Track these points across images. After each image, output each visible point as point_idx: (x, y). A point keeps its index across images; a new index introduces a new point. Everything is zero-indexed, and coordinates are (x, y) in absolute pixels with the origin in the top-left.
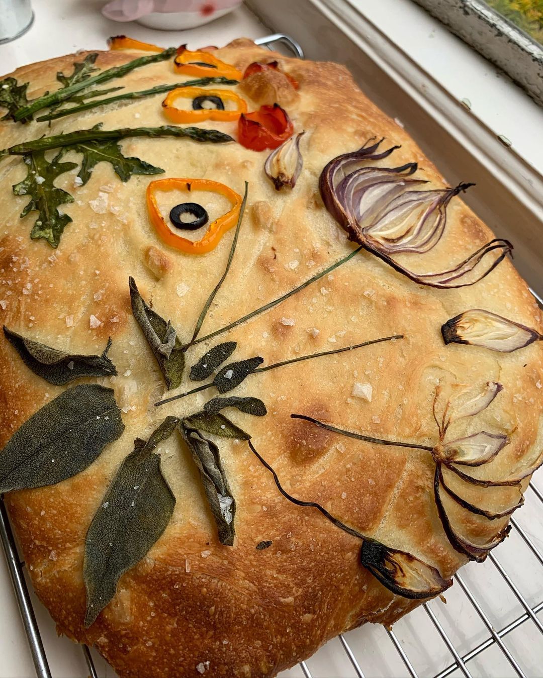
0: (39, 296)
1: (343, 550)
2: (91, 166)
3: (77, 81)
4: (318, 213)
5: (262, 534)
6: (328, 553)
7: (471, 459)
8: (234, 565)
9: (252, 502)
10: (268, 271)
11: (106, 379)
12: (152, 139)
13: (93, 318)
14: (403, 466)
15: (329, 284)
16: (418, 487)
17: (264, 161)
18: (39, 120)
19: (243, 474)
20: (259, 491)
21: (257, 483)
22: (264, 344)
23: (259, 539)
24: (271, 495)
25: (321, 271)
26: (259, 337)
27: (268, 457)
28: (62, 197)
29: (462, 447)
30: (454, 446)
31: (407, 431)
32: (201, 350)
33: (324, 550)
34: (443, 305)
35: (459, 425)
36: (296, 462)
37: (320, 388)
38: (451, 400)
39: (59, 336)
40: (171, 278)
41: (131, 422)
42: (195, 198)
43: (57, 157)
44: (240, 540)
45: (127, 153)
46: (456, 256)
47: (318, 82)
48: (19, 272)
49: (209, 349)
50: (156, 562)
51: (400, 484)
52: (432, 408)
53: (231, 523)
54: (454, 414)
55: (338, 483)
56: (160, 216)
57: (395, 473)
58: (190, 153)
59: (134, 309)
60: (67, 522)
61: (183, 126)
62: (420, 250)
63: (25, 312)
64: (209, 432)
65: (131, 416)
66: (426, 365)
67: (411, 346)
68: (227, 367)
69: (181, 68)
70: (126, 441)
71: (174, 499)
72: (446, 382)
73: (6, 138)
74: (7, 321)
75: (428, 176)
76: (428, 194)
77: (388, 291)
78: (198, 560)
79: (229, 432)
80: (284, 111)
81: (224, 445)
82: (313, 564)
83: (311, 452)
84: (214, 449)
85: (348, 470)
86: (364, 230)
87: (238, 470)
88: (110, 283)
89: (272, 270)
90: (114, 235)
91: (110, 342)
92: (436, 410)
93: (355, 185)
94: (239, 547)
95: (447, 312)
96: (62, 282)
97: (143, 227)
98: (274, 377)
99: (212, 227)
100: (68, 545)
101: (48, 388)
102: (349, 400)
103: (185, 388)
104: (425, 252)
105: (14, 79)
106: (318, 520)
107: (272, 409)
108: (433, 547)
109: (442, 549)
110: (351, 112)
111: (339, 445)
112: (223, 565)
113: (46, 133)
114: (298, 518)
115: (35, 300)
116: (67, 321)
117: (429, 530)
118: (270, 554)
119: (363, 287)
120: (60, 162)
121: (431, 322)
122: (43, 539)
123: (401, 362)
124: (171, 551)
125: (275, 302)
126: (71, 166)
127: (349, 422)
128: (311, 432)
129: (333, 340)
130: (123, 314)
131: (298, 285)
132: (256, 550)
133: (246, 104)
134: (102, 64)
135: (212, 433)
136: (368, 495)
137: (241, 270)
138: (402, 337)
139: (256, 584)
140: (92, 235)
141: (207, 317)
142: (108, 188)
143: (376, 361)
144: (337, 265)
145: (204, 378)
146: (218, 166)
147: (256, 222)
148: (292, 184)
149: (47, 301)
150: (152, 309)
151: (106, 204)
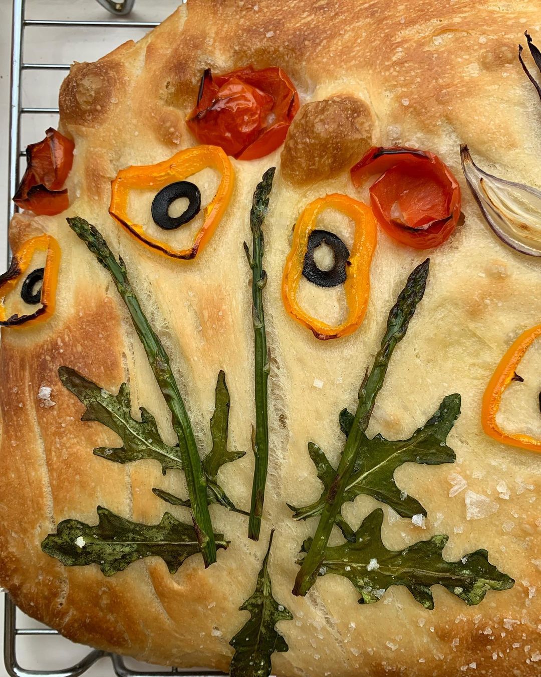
151: (488, 500)
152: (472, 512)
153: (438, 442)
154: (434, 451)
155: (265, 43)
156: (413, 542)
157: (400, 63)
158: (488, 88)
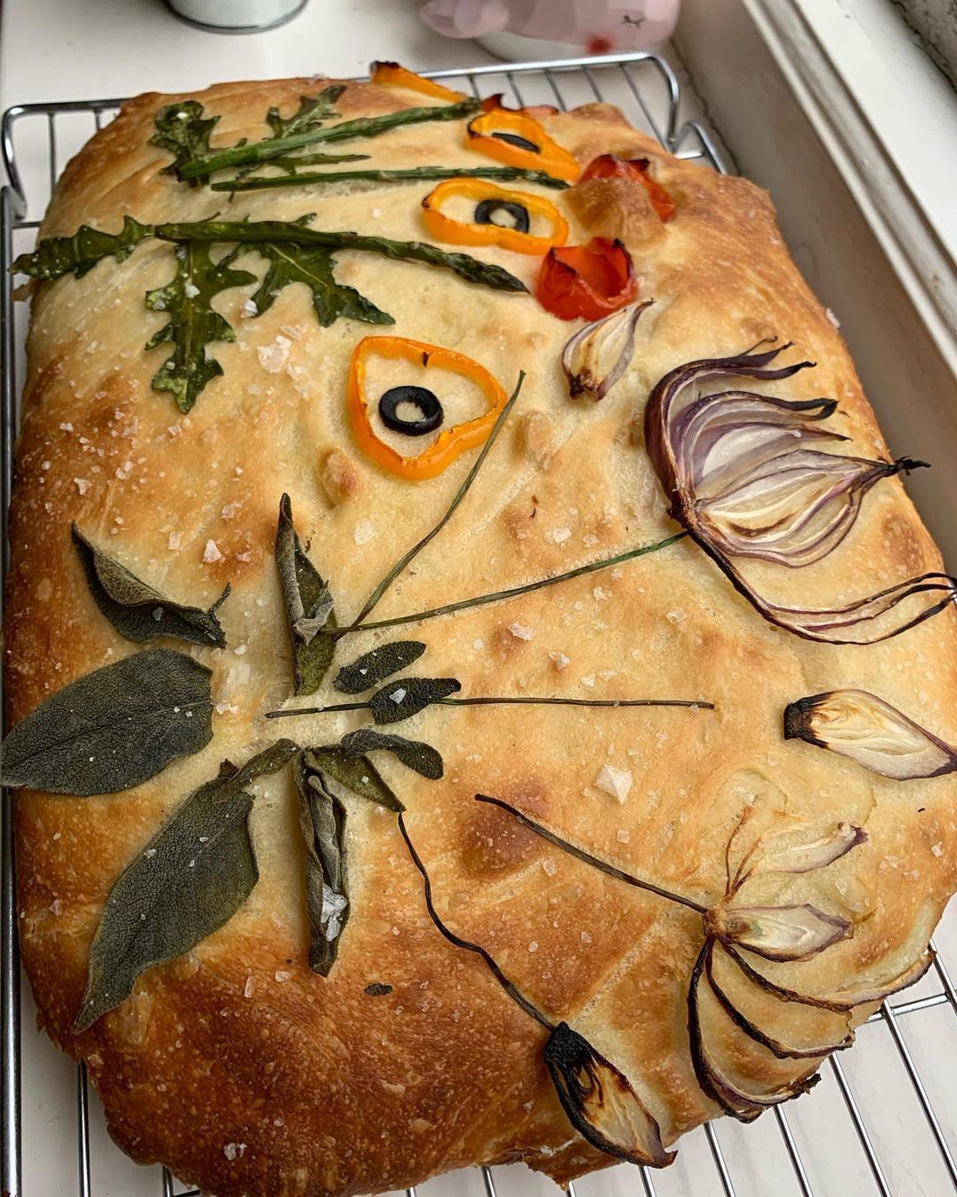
0: (139, 487)
1: (507, 1033)
2: (279, 287)
3: (298, 131)
4: (630, 455)
5: (381, 972)
6: (480, 1033)
7: (773, 946)
8: (322, 1007)
9: (378, 914)
10: (515, 535)
11: (206, 650)
12: (389, 260)
13: (211, 546)
14: (648, 927)
15: (612, 584)
16: (663, 969)
17: (567, 340)
18: (216, 187)
19: (376, 865)
20: (395, 901)
21: (394, 887)
22: (471, 658)
23: (374, 977)
24: (411, 912)
25: (605, 558)
26: (466, 646)
27: (425, 849)
28: (217, 328)
29: (761, 923)
30: (746, 917)
31: (672, 869)
32: (366, 643)
33: (477, 1025)
34: (803, 668)
35: (767, 883)
36: (469, 871)
37: (544, 759)
38: (765, 836)
39: (153, 561)
40: (351, 509)
41: (225, 731)
42: (430, 381)
43: (228, 257)
44: (342, 970)
45: (342, 277)
46: (853, 585)
47: (708, 213)
48: (120, 439)
49: (378, 645)
50: (203, 965)
51: (634, 955)
52: (726, 841)
53: (334, 940)
54: (763, 862)
55: (529, 925)
56: (363, 399)
57: (630, 933)
58: (446, 298)
59: (278, 549)
60: (88, 861)
61: (446, 248)
62: (793, 561)
63: (112, 506)
64: (340, 781)
65: (228, 721)
66: (738, 766)
67: (723, 727)
68: (399, 682)
69: (476, 141)
70: (209, 760)
71: (256, 875)
72: (766, 804)
73: (160, 206)
74: (81, 515)
75: (851, 428)
76: (840, 461)
77: (711, 621)
78: (268, 983)
79: (373, 791)
80: (628, 257)
81: (358, 811)
82: (451, 1042)
83: (497, 862)
84: (340, 813)
85: (551, 907)
86: (700, 503)
87: (370, 856)
88: (253, 494)
89: (521, 536)
90: (283, 414)
91: (227, 591)
92: (733, 848)
93: (709, 420)
94: (340, 982)
95: (806, 681)
96: (180, 473)
97: (332, 412)
98: (472, 720)
99: (444, 438)
100: (82, 897)
101: (115, 641)
102: (587, 792)
103: (322, 699)
104: (800, 567)
105: (201, 106)
106: (479, 975)
107: (454, 771)
108: (664, 1074)
109: (678, 1082)
110: (749, 283)
111: (549, 862)
112: (305, 1001)
113: (222, 212)
114: (447, 962)
115: (130, 491)
116: (172, 539)
117: (665, 1044)
118: (384, 1007)
119: (669, 604)
120: (232, 267)
121: (771, 693)
122: (48, 876)
123: (695, 748)
124: (230, 956)
125: (511, 593)
126: (245, 278)
127: (576, 828)
128: (505, 828)
129: (589, 682)
130: (260, 551)
131: (559, 572)
132: (364, 995)
133: (567, 229)
134: (346, 107)
135: (346, 785)
136: (574, 957)
137: (470, 523)
138: (712, 707)
139: (351, 1047)
140: (248, 405)
141: (392, 590)
142: (295, 332)
143: (654, 738)
144: (636, 553)
145: (357, 691)
146: (487, 332)
147: (520, 445)
148: (599, 393)
149: (149, 497)
150: (307, 556)
151: (285, 358)
152: (266, 352)
153: (340, 309)
154: (329, 310)
155: (692, 196)
156: (224, 316)
157: (715, 264)
158: (723, 323)
